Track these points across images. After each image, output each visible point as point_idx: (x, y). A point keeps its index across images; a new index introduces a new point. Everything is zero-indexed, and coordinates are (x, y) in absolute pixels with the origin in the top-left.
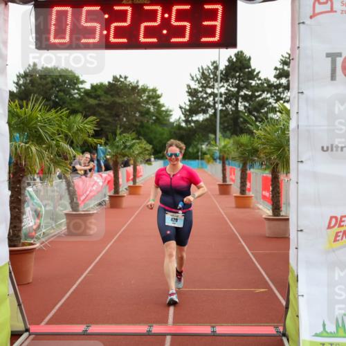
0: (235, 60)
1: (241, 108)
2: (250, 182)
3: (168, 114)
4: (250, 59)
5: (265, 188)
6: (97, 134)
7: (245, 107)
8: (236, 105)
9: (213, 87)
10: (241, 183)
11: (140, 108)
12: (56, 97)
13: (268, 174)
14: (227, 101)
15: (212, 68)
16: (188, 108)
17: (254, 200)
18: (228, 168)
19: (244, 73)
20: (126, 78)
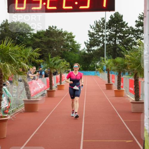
0: (114, 17)
1: (118, 43)
2: (123, 83)
3: (78, 46)
4: (122, 16)
5: (131, 86)
6: (40, 58)
7: (120, 42)
8: (115, 41)
9: (102, 32)
10: (118, 83)
11: (63, 43)
12: (18, 38)
13: (132, 78)
14: (110, 39)
15: (101, 21)
16: (89, 43)
17: (125, 92)
18: (111, 75)
19: (119, 24)
20: (56, 27)
